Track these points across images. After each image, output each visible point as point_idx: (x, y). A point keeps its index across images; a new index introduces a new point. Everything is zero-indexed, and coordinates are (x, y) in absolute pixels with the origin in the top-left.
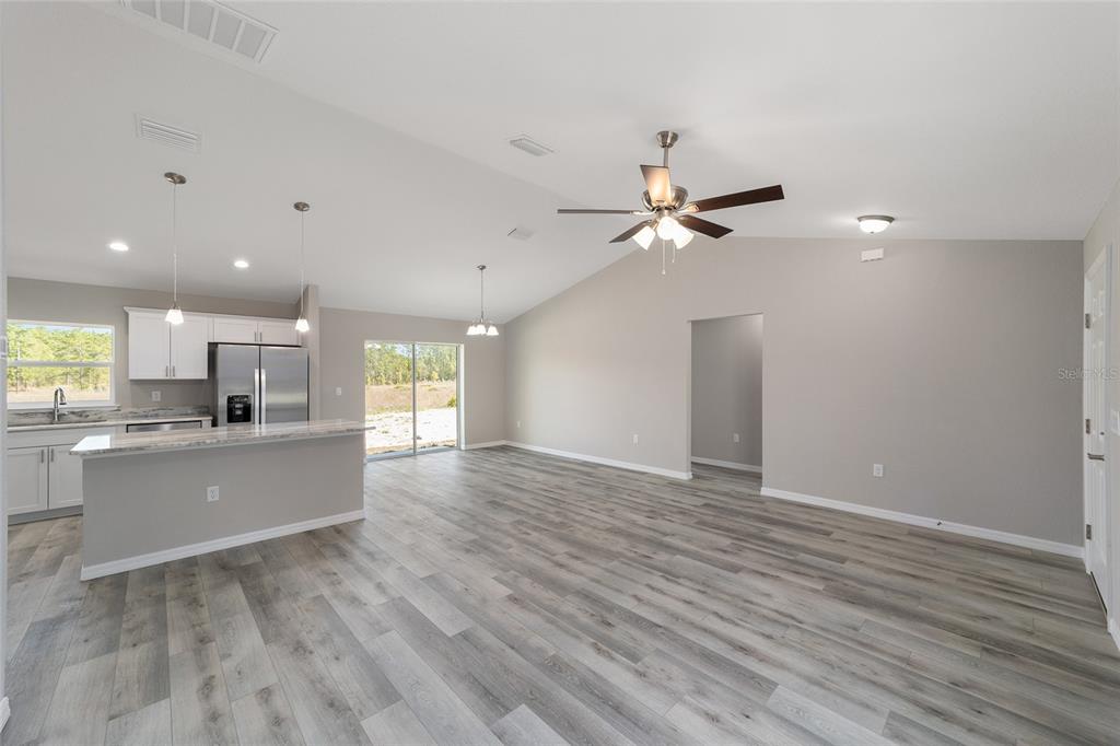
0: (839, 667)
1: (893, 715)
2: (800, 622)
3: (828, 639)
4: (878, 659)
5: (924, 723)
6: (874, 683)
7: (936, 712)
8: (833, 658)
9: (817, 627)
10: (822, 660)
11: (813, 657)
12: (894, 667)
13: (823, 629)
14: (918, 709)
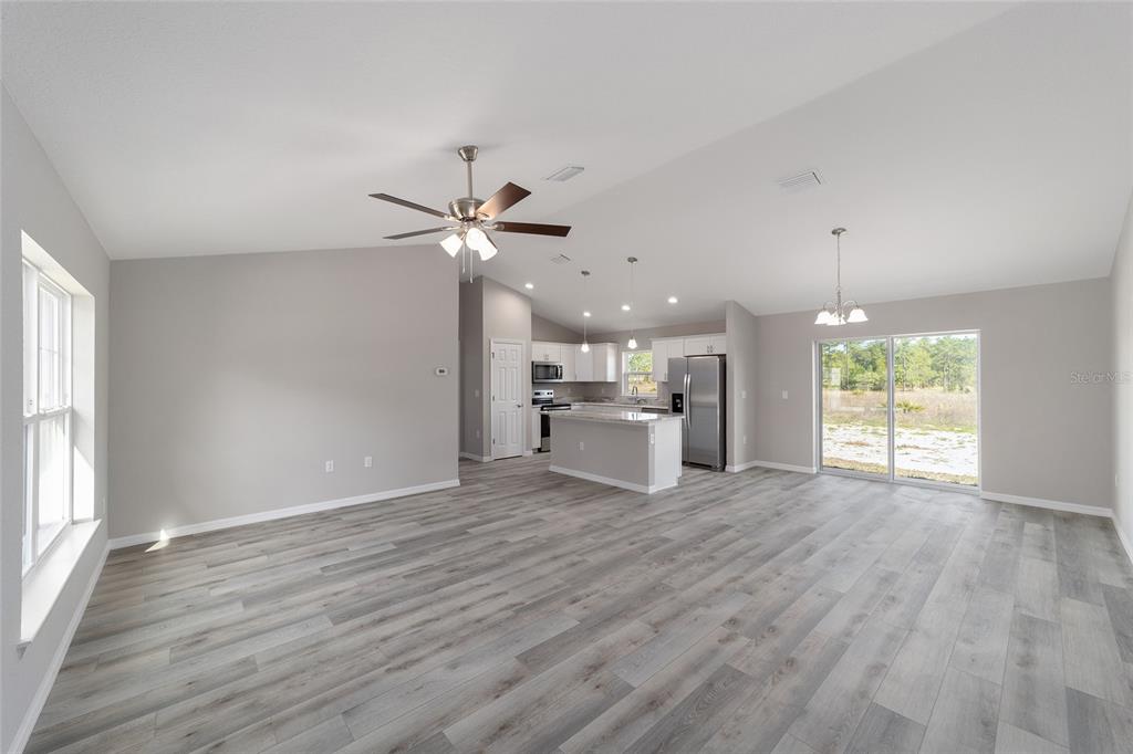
0: (316, 666)
1: (255, 671)
2: (389, 670)
3: (351, 679)
4: (299, 702)
5: (231, 685)
6: (283, 679)
7: (226, 700)
8: (329, 668)
9: (372, 681)
10: (333, 659)
11: (341, 656)
12: (281, 708)
13: (367, 683)
14: (240, 691)
